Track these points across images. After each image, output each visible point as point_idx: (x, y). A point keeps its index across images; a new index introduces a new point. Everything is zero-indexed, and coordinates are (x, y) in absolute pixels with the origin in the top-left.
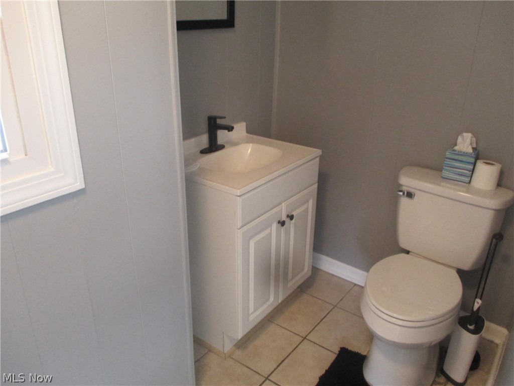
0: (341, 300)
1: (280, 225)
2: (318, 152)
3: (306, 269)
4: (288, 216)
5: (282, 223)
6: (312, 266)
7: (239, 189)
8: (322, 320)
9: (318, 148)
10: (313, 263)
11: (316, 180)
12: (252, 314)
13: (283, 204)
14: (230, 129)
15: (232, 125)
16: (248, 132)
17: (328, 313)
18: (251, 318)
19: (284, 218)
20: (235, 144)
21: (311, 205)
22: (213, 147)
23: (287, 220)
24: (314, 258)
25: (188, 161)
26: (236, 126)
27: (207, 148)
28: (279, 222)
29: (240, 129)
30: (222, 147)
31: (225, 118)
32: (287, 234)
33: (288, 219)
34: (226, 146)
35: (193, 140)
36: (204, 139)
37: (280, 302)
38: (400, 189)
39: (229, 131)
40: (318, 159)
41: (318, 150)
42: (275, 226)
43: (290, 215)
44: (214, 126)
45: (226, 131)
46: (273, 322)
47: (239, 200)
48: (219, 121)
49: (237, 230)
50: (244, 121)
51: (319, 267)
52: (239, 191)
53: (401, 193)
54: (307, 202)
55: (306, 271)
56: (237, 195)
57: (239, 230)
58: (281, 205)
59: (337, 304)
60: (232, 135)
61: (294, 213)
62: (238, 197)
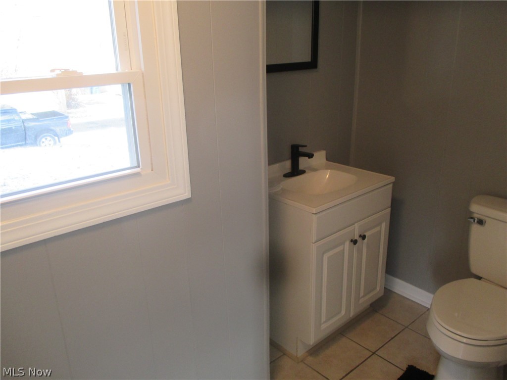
0: (413, 322)
1: (352, 244)
2: (392, 179)
3: (378, 289)
4: (360, 236)
5: (355, 242)
6: (385, 288)
7: (315, 208)
8: (392, 338)
9: (391, 175)
10: (385, 284)
11: (390, 204)
12: (323, 323)
13: (356, 224)
14: (310, 156)
15: (313, 153)
16: (327, 159)
17: (399, 333)
18: (323, 326)
19: (356, 237)
20: (315, 170)
21: (384, 228)
22: (295, 171)
23: (359, 240)
24: (386, 280)
25: (272, 183)
26: (316, 155)
27: (290, 173)
28: (352, 241)
29: (320, 157)
30: (303, 172)
31: (306, 146)
32: (360, 252)
33: (361, 239)
34: (307, 171)
35: (278, 165)
36: (287, 165)
37: (351, 316)
38: (472, 216)
39: (309, 158)
40: (391, 185)
41: (391, 177)
42: (347, 244)
43: (362, 235)
44: (296, 153)
45: (307, 158)
46: (344, 336)
47: (315, 217)
48: (301, 149)
49: (312, 244)
50: (324, 150)
51: (392, 290)
52: (314, 209)
53: (472, 220)
54: (380, 224)
55: (378, 291)
56: (312, 212)
57: (314, 244)
58: (353, 226)
59: (409, 326)
60: (312, 162)
61: (367, 234)
62: (314, 215)
